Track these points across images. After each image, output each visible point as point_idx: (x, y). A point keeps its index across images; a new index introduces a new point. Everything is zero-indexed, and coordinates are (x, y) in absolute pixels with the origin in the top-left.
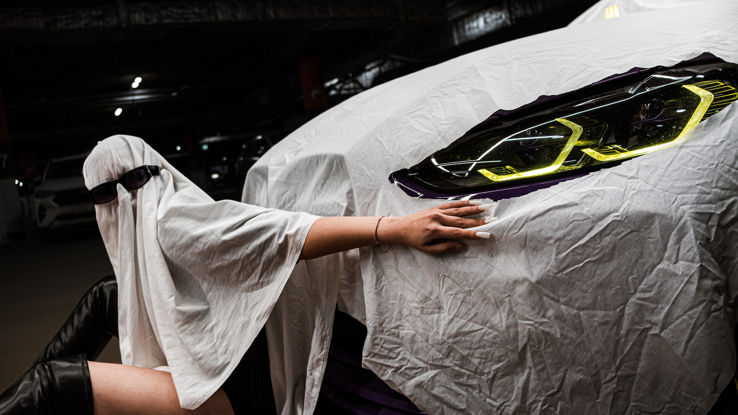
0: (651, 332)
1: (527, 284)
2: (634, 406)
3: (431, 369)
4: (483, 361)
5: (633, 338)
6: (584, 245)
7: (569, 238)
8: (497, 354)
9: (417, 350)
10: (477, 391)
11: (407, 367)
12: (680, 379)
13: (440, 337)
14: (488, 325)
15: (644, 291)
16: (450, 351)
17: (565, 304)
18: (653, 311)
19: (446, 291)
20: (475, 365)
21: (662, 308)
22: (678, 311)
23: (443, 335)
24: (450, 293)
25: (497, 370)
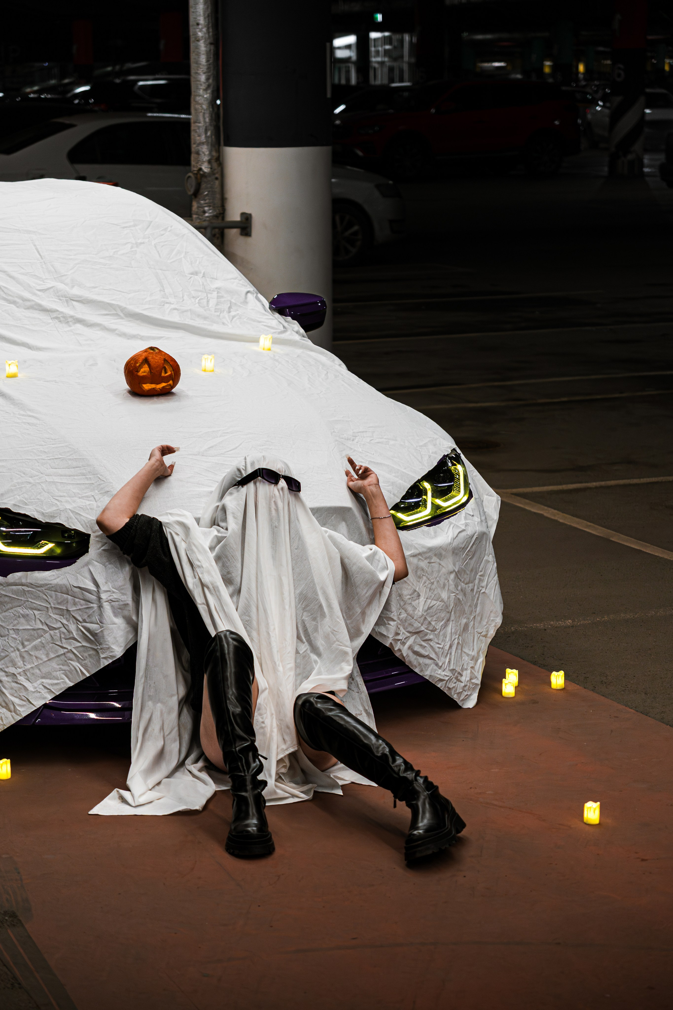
0: (482, 592)
1: (454, 573)
2: (476, 631)
3: (412, 636)
4: (437, 622)
5: (477, 596)
6: (469, 550)
7: (466, 547)
8: (442, 615)
9: (407, 626)
10: (432, 642)
11: (404, 638)
12: (491, 612)
13: (420, 614)
14: (440, 600)
15: (481, 571)
16: (424, 619)
17: (463, 582)
18: (483, 581)
19: (423, 585)
20: (433, 625)
21: (485, 579)
22: (490, 579)
23: (422, 611)
24: (424, 585)
25: (442, 626)
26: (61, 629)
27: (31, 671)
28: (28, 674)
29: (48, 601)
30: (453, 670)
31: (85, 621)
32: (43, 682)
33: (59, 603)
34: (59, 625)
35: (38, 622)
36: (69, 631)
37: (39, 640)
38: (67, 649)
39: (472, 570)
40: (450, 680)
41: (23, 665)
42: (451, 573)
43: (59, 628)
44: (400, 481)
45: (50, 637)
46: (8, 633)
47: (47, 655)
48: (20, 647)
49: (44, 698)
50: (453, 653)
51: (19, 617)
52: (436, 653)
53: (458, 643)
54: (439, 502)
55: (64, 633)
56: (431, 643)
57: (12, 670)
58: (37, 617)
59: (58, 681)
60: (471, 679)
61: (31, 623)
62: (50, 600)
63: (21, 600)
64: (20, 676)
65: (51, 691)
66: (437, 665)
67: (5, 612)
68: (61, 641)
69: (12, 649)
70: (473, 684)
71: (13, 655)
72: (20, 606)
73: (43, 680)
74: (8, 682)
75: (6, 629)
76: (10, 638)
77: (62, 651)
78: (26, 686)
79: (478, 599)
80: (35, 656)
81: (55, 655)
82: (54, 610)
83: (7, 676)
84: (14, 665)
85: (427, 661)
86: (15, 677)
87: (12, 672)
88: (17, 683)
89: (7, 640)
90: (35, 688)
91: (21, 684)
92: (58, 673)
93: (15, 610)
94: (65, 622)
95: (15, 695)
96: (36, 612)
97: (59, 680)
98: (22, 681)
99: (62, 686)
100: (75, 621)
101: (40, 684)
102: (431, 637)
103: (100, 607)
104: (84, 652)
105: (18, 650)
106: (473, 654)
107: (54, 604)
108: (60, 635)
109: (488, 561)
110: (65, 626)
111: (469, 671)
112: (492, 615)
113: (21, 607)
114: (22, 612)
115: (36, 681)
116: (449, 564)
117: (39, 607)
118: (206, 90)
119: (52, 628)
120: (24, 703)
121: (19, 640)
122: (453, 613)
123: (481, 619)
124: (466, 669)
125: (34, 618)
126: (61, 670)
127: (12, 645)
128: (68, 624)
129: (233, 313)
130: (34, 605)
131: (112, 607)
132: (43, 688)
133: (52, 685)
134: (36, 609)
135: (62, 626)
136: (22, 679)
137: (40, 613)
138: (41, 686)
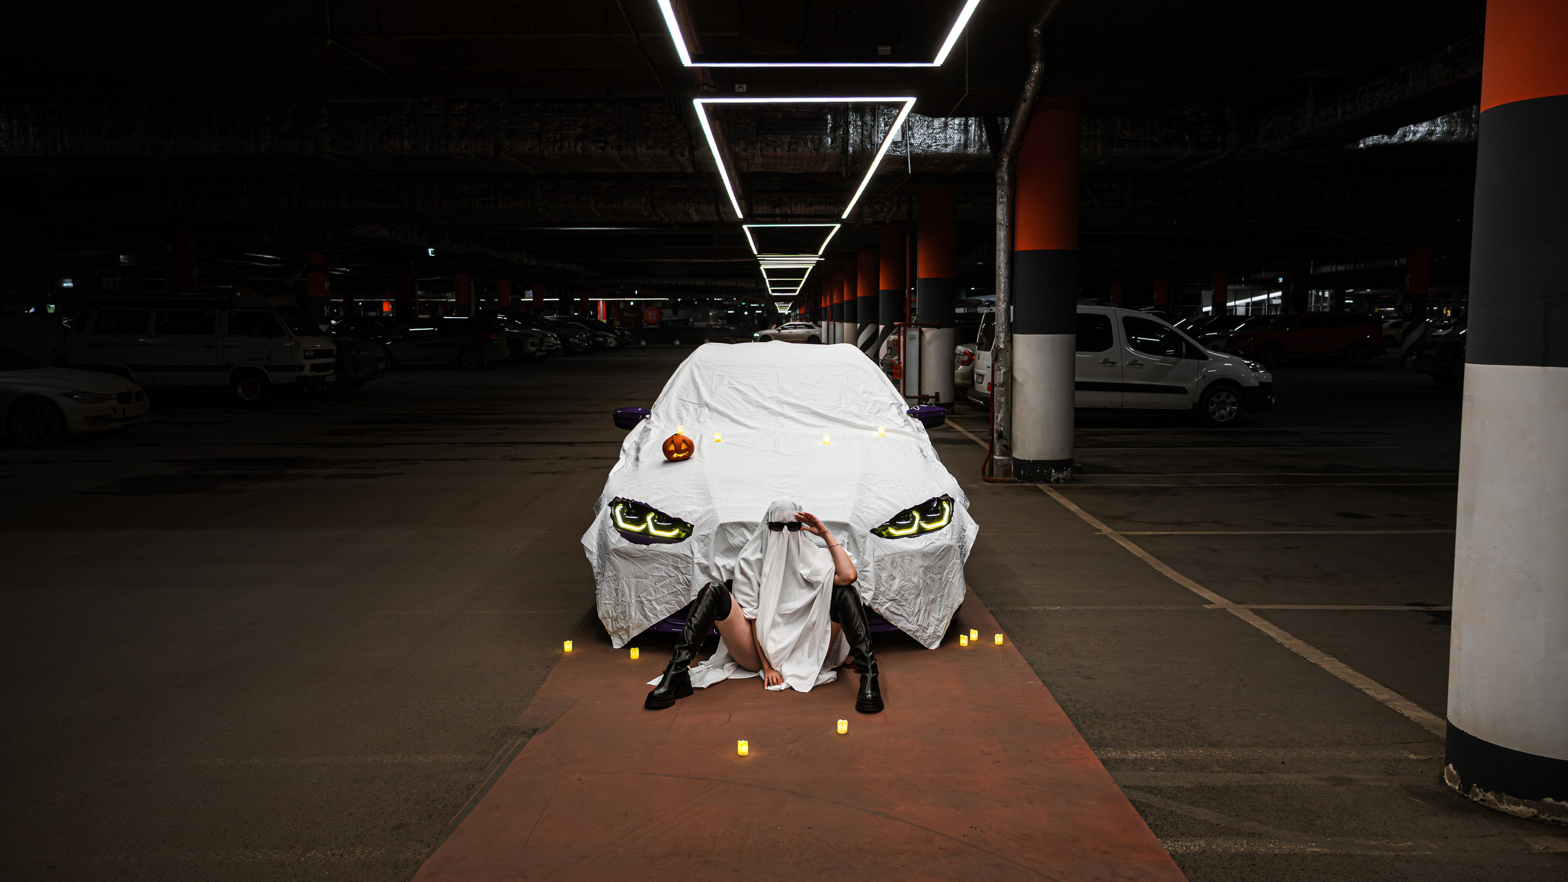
0: (949, 581)
1: (924, 567)
2: (942, 604)
3: (890, 603)
4: (909, 595)
5: (944, 582)
6: (937, 555)
8: (913, 591)
9: (885, 597)
10: (905, 606)
11: (882, 602)
12: (956, 592)
13: (896, 589)
15: (949, 568)
16: (899, 592)
17: (932, 573)
18: (950, 574)
19: (898, 572)
20: (906, 597)
21: (953, 574)
22: (956, 574)
23: (898, 587)
25: (913, 598)
27: (660, 599)
28: (657, 600)
30: (919, 625)
31: (686, 574)
33: (674, 562)
34: (674, 575)
35: (663, 572)
36: (679, 579)
37: (663, 582)
38: (677, 588)
39: (940, 567)
40: (917, 631)
41: (656, 597)
42: (921, 567)
43: (674, 577)
44: (893, 510)
45: (669, 581)
47: (668, 591)
48: (654, 586)
49: (666, 615)
50: (921, 615)
51: (655, 569)
52: (907, 614)
53: (926, 610)
54: (923, 525)
55: (676, 580)
56: (904, 608)
57: (649, 598)
58: (663, 569)
59: (673, 606)
60: (934, 632)
61: (660, 572)
62: (670, 560)
64: (654, 601)
65: (669, 612)
66: (908, 621)
68: (674, 584)
69: (650, 586)
70: (936, 635)
71: (650, 589)
75: (648, 575)
77: (675, 590)
79: (946, 585)
82: (671, 566)
83: (647, 601)
84: (651, 595)
85: (901, 618)
88: (651, 605)
91: (653, 606)
93: (653, 565)
94: (676, 573)
96: (663, 567)
99: (672, 610)
100: (681, 573)
102: (904, 604)
103: (693, 566)
104: (686, 591)
106: (938, 617)
107: (671, 563)
108: (674, 580)
109: (954, 563)
110: (676, 575)
111: (933, 627)
112: (956, 595)
113: (655, 563)
114: (656, 566)
115: (661, 605)
116: (919, 562)
117: (664, 564)
118: (1003, 303)
119: (671, 576)
120: (654, 616)
121: (654, 581)
122: (922, 591)
123: (948, 597)
124: (932, 626)
125: (661, 570)
126: (674, 600)
127: (650, 584)
128: (678, 575)
129: (878, 415)
130: (662, 562)
131: (700, 567)
133: (671, 608)
134: (662, 565)
136: (654, 603)
137: (665, 567)
138: (664, 608)
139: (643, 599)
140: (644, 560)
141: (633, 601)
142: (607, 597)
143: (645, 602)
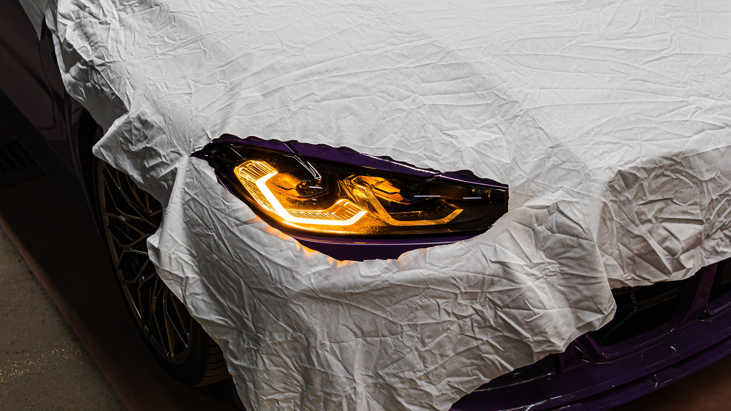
26: (473, 317)
27: (435, 372)
28: (431, 377)
29: (457, 285)
31: (507, 306)
32: (449, 382)
33: (470, 287)
34: (471, 311)
35: (443, 312)
36: (485, 319)
37: (445, 334)
38: (482, 340)
41: (423, 368)
43: (470, 316)
45: (458, 327)
46: (401, 330)
47: (454, 350)
48: (419, 346)
51: (416, 309)
55: (477, 321)
57: (409, 375)
58: (442, 307)
59: (470, 378)
61: (433, 315)
63: (420, 288)
64: (421, 380)
67: (395, 304)
68: (473, 331)
69: (408, 350)
71: (409, 356)
72: (417, 295)
73: (450, 379)
74: (404, 389)
75: (399, 326)
76: (405, 336)
77: (475, 343)
78: (429, 391)
80: (439, 354)
81: (465, 349)
82: (464, 296)
83: (402, 382)
84: (412, 369)
86: (413, 382)
87: (410, 377)
88: (416, 389)
89: (400, 339)
90: (440, 390)
91: (422, 390)
92: (469, 368)
93: (411, 301)
94: (478, 307)
95: (415, 402)
96: (440, 301)
97: (469, 376)
98: (423, 387)
99: (475, 383)
100: (492, 306)
101: (446, 384)
104: (506, 342)
105: (417, 349)
107: (465, 289)
108: (472, 323)
110: (479, 312)
113: (418, 297)
114: (420, 303)
115: (440, 382)
117: (444, 294)
119: (461, 318)
121: (417, 337)
125: (438, 309)
126: (472, 364)
127: (407, 345)
128: (482, 310)
130: (437, 292)
132: (449, 388)
133: (462, 383)
134: (440, 297)
135: (474, 312)
136: (423, 384)
137: (447, 302)
138: (448, 387)
139: (392, 380)
140: (382, 296)
141: (361, 389)
142: (276, 387)
143: (399, 386)
